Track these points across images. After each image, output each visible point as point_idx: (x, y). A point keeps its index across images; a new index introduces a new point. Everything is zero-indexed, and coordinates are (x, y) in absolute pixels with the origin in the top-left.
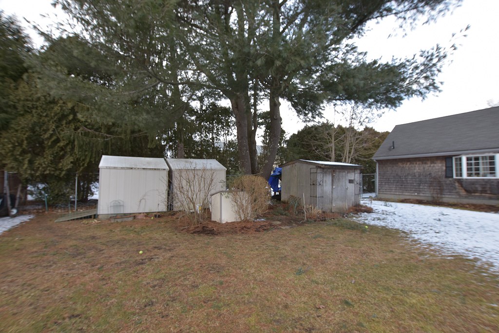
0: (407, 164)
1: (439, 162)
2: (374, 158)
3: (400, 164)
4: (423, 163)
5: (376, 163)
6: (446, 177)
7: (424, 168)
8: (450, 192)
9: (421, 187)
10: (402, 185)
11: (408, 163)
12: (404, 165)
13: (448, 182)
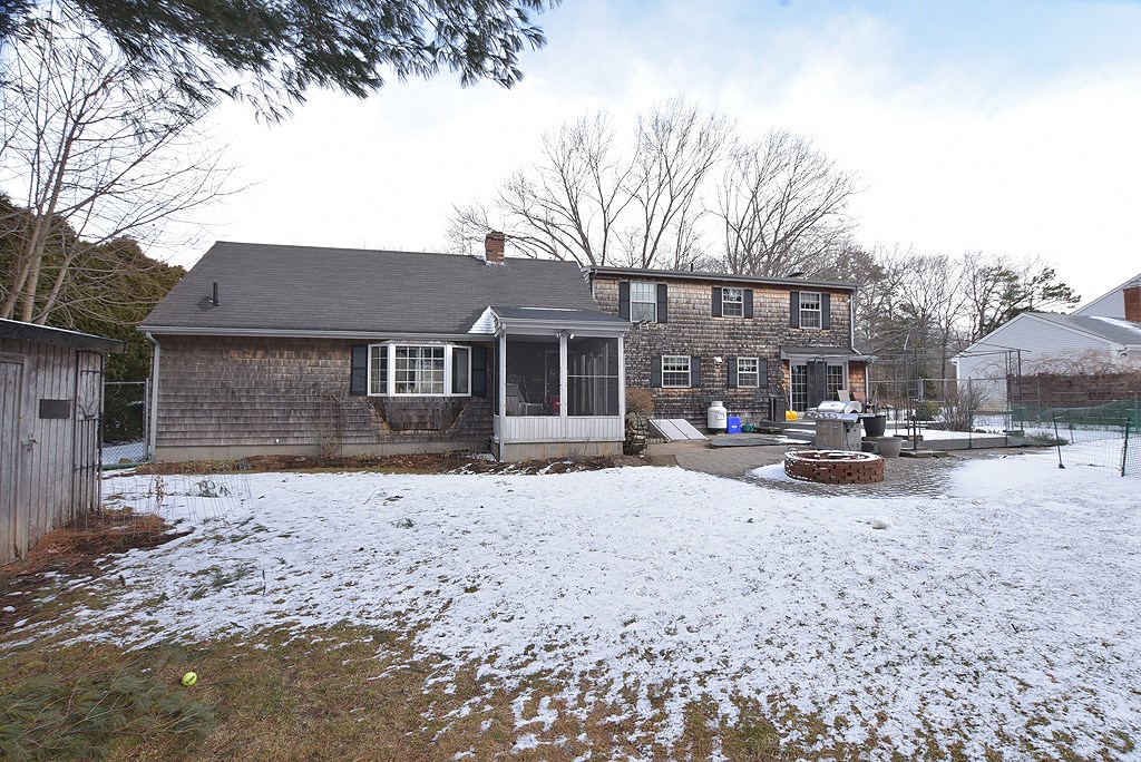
0: (254, 356)
1: (338, 354)
2: (148, 329)
3: (235, 355)
4: (298, 356)
5: (153, 344)
6: (352, 393)
7: (301, 369)
8: (358, 431)
9: (291, 421)
10: (237, 418)
11: (259, 354)
12: (248, 357)
13: (355, 406)
